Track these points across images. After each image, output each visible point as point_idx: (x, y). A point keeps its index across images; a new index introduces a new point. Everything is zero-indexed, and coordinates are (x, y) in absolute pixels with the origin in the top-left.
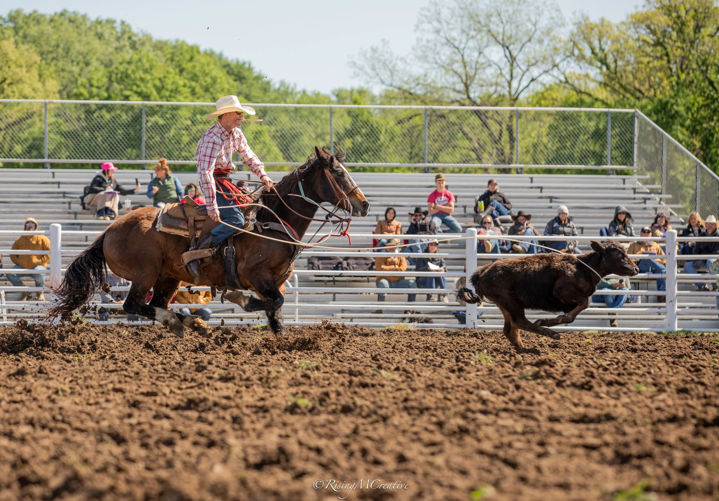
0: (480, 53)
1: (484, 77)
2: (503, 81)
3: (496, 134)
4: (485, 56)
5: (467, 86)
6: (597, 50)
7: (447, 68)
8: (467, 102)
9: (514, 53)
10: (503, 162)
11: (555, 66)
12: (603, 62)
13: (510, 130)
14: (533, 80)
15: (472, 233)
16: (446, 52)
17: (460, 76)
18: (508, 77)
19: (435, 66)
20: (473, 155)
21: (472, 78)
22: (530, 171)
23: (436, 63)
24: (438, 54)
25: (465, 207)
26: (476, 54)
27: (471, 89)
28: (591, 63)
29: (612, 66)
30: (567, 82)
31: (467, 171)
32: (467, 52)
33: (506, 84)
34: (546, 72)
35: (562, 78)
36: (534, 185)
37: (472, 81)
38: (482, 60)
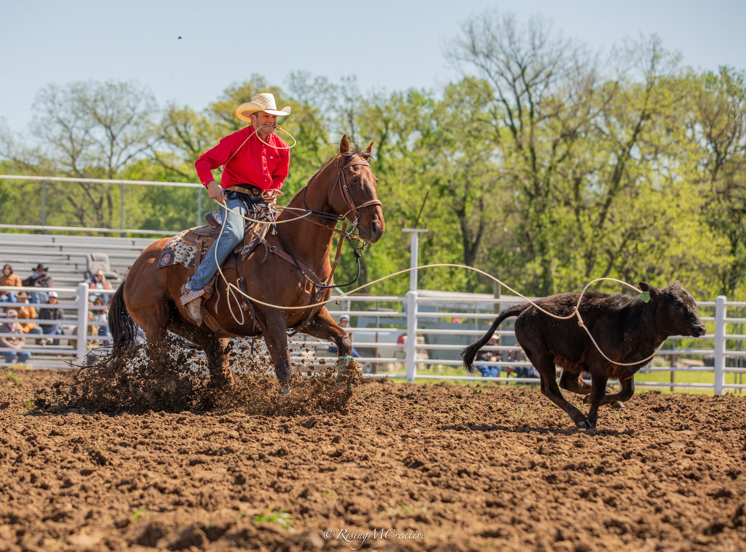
0: (87, 132)
1: (89, 153)
2: (105, 157)
3: (97, 201)
4: (90, 135)
5: (74, 158)
6: (184, 134)
7: (58, 142)
8: (73, 173)
9: (115, 132)
10: (102, 226)
11: (149, 146)
12: (189, 143)
13: (109, 198)
14: (130, 157)
15: (84, 287)
16: (57, 130)
17: (68, 151)
18: (109, 153)
19: (47, 140)
20: (76, 220)
21: (79, 152)
22: (134, 235)
23: (48, 138)
24: (50, 130)
25: (76, 265)
26: (83, 132)
27: (77, 163)
28: (177, 145)
29: (196, 148)
30: (157, 159)
31: (71, 233)
32: (75, 131)
33: (107, 160)
34: (141, 150)
35: (154, 156)
36: (136, 247)
37: (77, 156)
38: (87, 138)
